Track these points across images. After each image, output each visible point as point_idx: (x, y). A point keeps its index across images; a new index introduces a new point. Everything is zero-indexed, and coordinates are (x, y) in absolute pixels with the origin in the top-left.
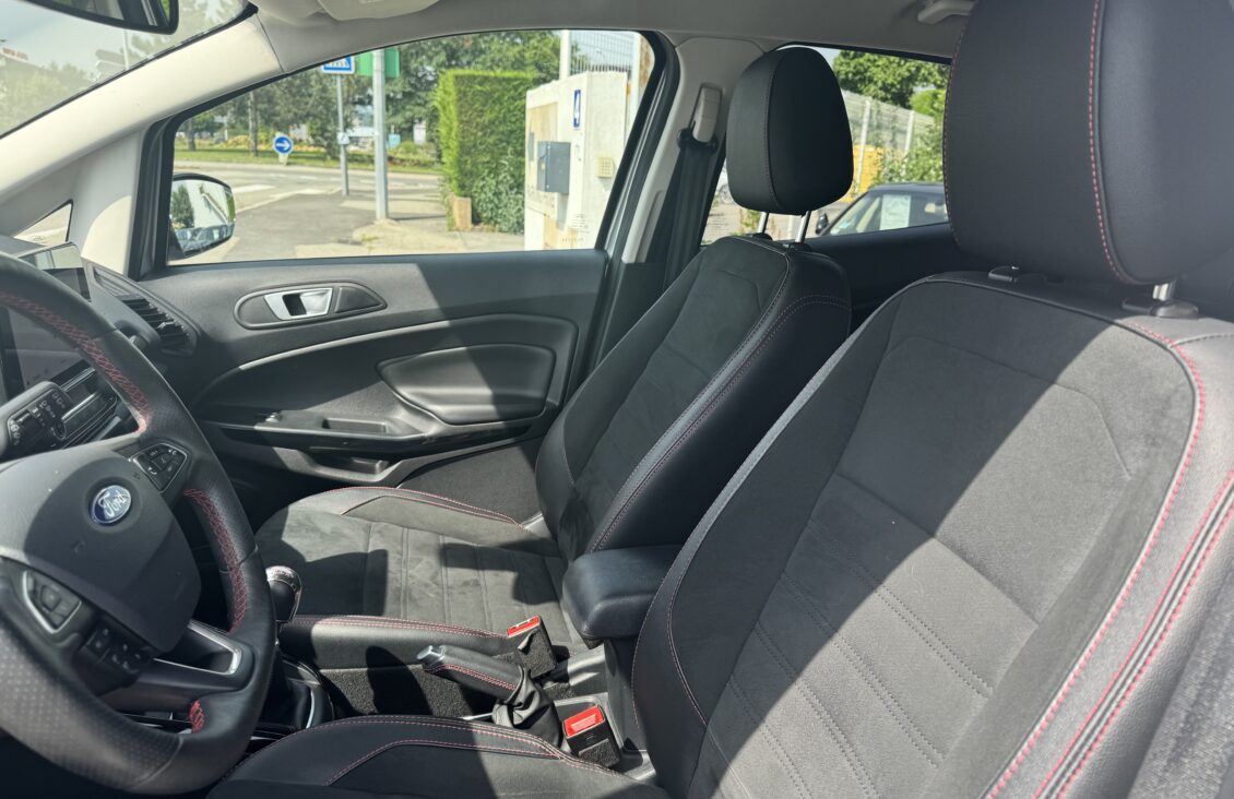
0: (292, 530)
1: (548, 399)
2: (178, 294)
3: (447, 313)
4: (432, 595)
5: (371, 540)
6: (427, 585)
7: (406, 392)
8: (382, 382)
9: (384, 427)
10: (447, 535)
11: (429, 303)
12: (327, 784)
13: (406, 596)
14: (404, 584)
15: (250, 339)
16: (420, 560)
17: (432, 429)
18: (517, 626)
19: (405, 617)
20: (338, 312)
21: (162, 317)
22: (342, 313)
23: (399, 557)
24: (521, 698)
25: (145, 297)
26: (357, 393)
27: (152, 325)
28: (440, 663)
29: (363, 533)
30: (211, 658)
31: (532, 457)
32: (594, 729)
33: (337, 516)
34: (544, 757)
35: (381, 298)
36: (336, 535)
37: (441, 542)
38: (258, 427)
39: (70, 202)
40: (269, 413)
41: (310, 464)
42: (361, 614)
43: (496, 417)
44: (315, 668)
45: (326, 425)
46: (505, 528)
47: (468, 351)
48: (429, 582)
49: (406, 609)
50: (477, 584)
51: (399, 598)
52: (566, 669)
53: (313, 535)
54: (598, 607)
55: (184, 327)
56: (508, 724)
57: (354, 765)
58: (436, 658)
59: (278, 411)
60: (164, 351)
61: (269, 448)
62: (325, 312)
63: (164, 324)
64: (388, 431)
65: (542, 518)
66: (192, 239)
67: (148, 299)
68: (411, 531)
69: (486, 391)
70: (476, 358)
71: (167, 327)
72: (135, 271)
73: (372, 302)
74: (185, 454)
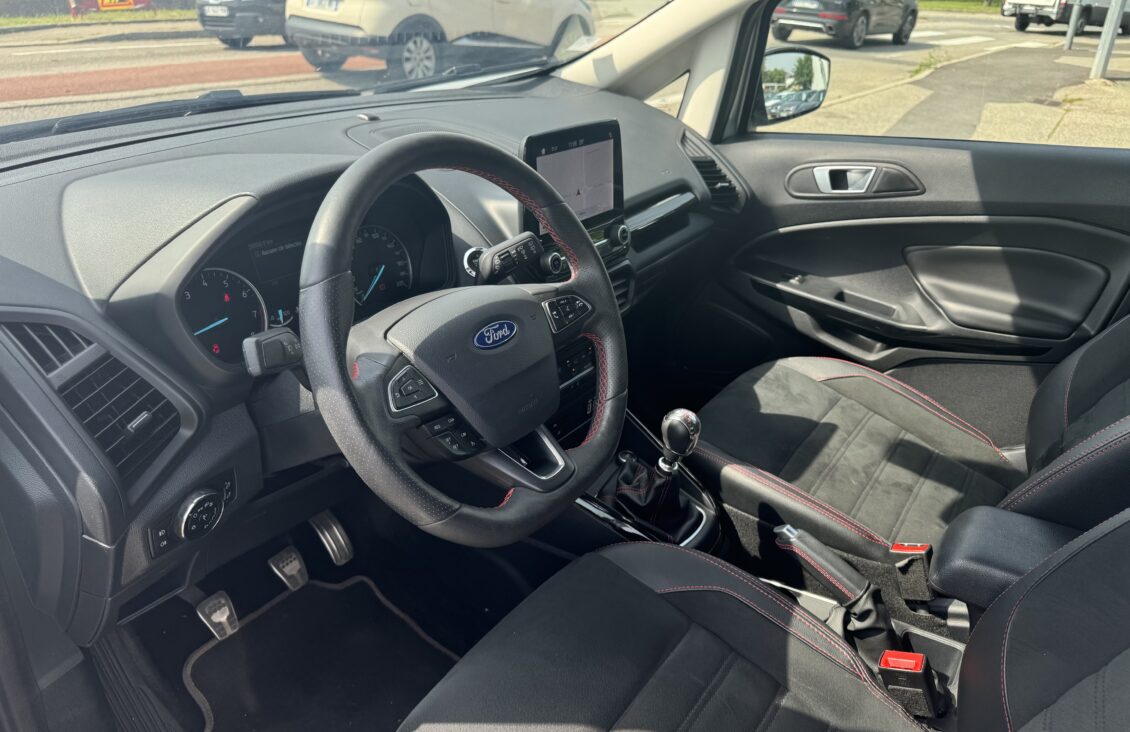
0: (766, 382)
1: (1085, 325)
2: (744, 161)
3: (987, 208)
4: (854, 482)
5: (831, 413)
6: (855, 471)
7: (926, 281)
8: (906, 266)
9: (894, 310)
10: (912, 433)
11: (971, 195)
12: (659, 591)
13: (829, 472)
14: (834, 462)
15: (792, 207)
16: (864, 446)
17: (935, 325)
18: (906, 544)
19: (815, 492)
20: (875, 192)
21: (723, 178)
22: (878, 194)
23: (846, 436)
24: (857, 609)
25: (715, 158)
26: (878, 272)
27: (708, 184)
28: (790, 543)
29: (826, 403)
31: (1040, 378)
32: (907, 673)
33: (813, 381)
34: (848, 670)
35: (921, 183)
36: (800, 398)
37: (901, 436)
38: (780, 286)
39: (688, 71)
40: (794, 274)
41: (816, 329)
42: (777, 475)
43: (1011, 329)
44: (718, 501)
45: (840, 297)
46: (978, 446)
47: (1003, 252)
48: (860, 469)
49: (821, 484)
50: (910, 489)
51: (820, 472)
53: (780, 391)
54: (959, 562)
55: (738, 188)
56: (838, 627)
57: (684, 589)
58: (789, 538)
59: (804, 274)
60: (714, 208)
61: (781, 304)
62: (863, 191)
63: (719, 185)
64: (894, 316)
65: (1024, 451)
66: (806, 101)
67: (717, 162)
68: (876, 416)
69: (1012, 300)
70: (1008, 259)
71: (722, 187)
72: (718, 136)
73: (912, 186)
74: (589, 307)
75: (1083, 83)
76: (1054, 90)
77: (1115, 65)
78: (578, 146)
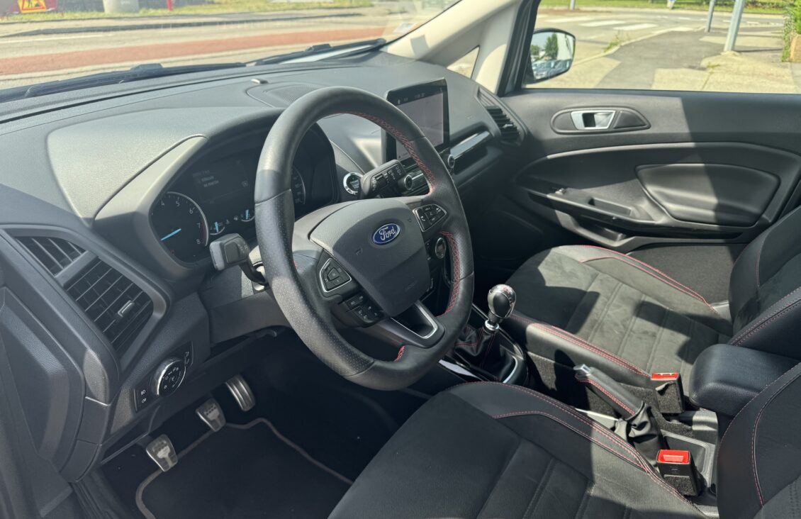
0: (546, 264)
1: (764, 216)
2: (521, 108)
3: (694, 137)
4: (616, 332)
5: (593, 284)
6: (616, 324)
7: (652, 189)
8: (637, 180)
9: (630, 211)
10: (650, 296)
11: (683, 128)
12: (495, 417)
13: (598, 326)
14: (601, 318)
15: (556, 140)
16: (619, 307)
17: (661, 220)
18: (662, 374)
19: (591, 341)
20: (615, 128)
21: (508, 121)
22: (618, 129)
23: (606, 300)
24: (636, 422)
25: (501, 107)
26: (618, 185)
27: (499, 125)
28: (586, 377)
29: (589, 277)
30: (421, 327)
31: (735, 255)
32: (679, 465)
33: (579, 262)
34: (636, 466)
35: (648, 121)
36: (572, 275)
37: (643, 299)
38: (549, 196)
39: (479, 46)
40: (559, 187)
41: (576, 225)
42: (564, 329)
43: (713, 221)
44: (525, 350)
45: (592, 202)
46: (695, 303)
47: (706, 167)
48: (619, 323)
49: (594, 335)
50: (654, 335)
51: (593, 327)
52: (692, 417)
53: (557, 270)
54: (710, 385)
55: (519, 128)
56: (624, 435)
57: (513, 414)
58: (585, 374)
59: (565, 187)
60: (503, 142)
61: (548, 209)
62: (606, 127)
63: (506, 126)
64: (631, 215)
65: (728, 305)
66: (554, 67)
67: (503, 109)
68: (624, 285)
69: (713, 200)
70: (709, 172)
71: (508, 127)
72: (502, 92)
73: (641, 123)
74: (445, 212)
75: (720, 54)
76: (701, 59)
77: (741, 42)
78: (421, 98)
